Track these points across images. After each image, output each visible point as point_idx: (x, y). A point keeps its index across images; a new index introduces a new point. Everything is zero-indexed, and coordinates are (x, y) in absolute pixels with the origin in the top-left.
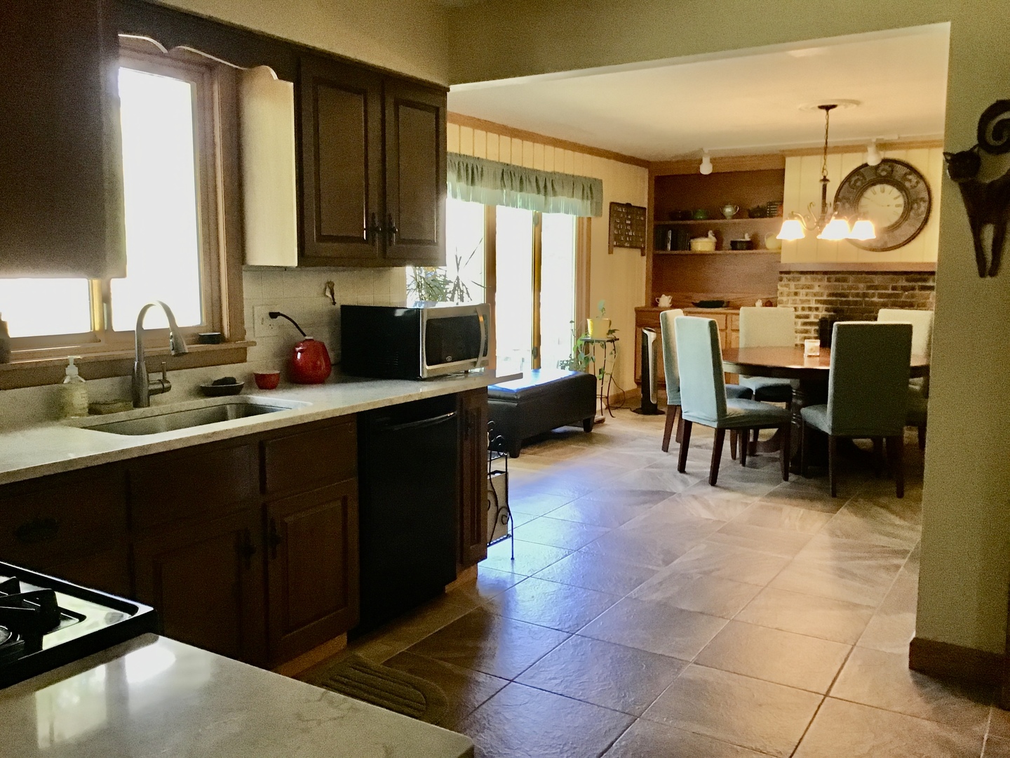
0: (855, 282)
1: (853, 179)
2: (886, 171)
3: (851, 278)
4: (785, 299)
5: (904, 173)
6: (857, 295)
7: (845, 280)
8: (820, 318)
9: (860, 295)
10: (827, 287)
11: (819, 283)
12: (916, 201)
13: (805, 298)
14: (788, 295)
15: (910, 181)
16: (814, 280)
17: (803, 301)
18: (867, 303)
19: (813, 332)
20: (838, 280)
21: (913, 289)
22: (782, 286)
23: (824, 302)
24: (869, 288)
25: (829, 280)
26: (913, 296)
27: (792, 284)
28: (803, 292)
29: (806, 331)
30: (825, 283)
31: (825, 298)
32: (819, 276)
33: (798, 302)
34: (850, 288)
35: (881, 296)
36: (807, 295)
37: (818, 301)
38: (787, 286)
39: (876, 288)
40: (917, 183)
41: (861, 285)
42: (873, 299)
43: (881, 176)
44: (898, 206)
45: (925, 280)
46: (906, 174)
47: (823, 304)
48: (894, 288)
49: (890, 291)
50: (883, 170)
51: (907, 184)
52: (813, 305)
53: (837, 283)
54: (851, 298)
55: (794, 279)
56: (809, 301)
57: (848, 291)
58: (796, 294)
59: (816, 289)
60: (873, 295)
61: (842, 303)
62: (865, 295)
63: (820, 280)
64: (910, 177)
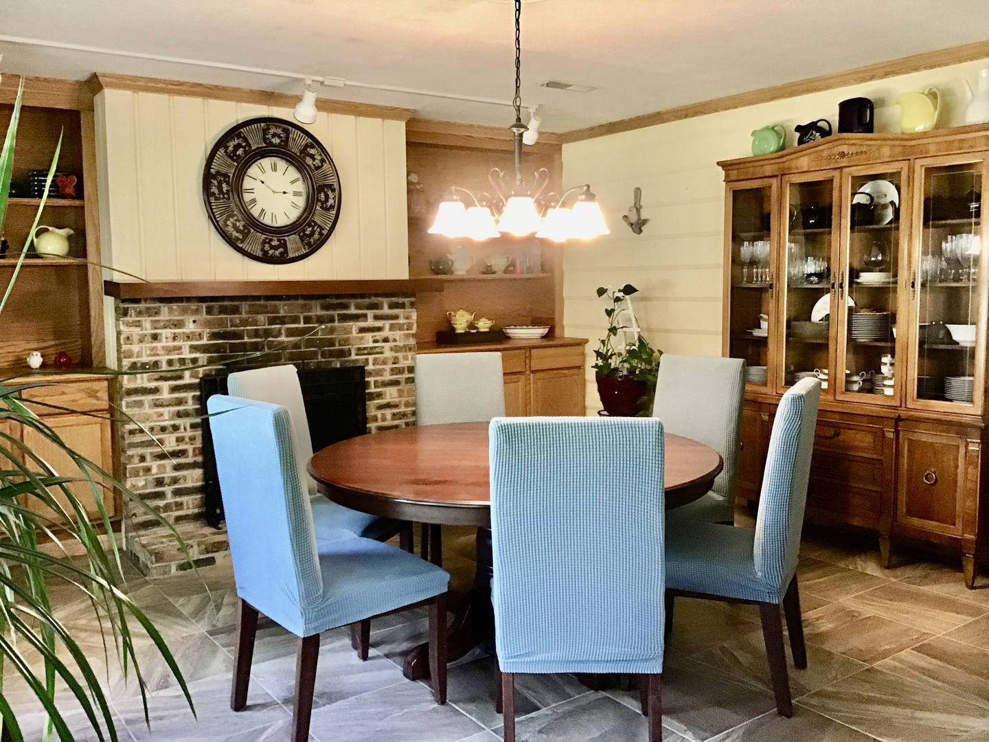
0: (250, 312)
1: (231, 145)
2: (280, 137)
3: (244, 306)
4: (135, 348)
5: (304, 143)
6: (256, 333)
7: (236, 310)
8: (201, 375)
9: (261, 333)
10: (208, 324)
11: (194, 318)
12: (321, 188)
13: (171, 344)
14: (141, 341)
15: (312, 157)
16: (184, 311)
17: (169, 350)
18: (270, 345)
19: (190, 401)
20: (224, 310)
21: (332, 320)
22: (128, 324)
23: (204, 349)
24: (272, 321)
25: (209, 311)
26: (332, 330)
27: (147, 322)
28: (166, 333)
29: (180, 402)
30: (204, 316)
31: (205, 341)
32: (193, 306)
33: (160, 352)
34: (245, 322)
35: (290, 333)
36: (174, 339)
37: (194, 348)
38: (138, 324)
39: (282, 321)
40: (323, 161)
41: (261, 318)
42: (279, 339)
43: (271, 144)
44: (296, 194)
45: (346, 307)
46: (306, 146)
47: (204, 352)
48: (307, 320)
49: (302, 325)
50: (274, 135)
51: (309, 161)
52: (187, 355)
53: (222, 316)
54: (246, 340)
55: (149, 312)
56: (180, 348)
57: (242, 328)
58: (155, 337)
59: (190, 327)
60: (279, 334)
61: (233, 348)
62: (267, 333)
63: (197, 311)
64: (312, 151)
